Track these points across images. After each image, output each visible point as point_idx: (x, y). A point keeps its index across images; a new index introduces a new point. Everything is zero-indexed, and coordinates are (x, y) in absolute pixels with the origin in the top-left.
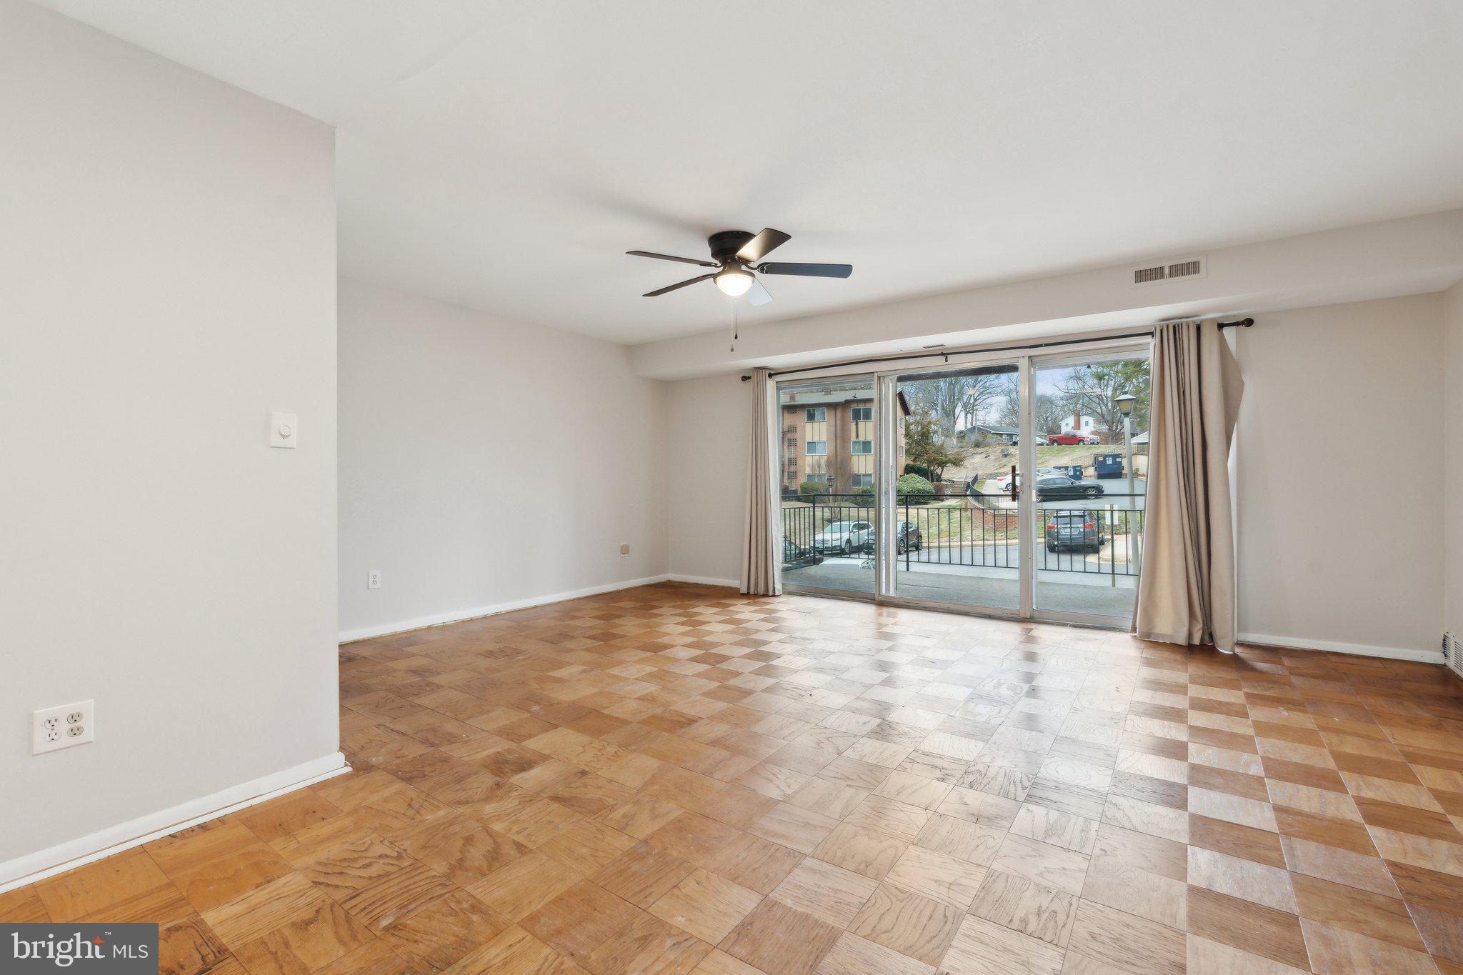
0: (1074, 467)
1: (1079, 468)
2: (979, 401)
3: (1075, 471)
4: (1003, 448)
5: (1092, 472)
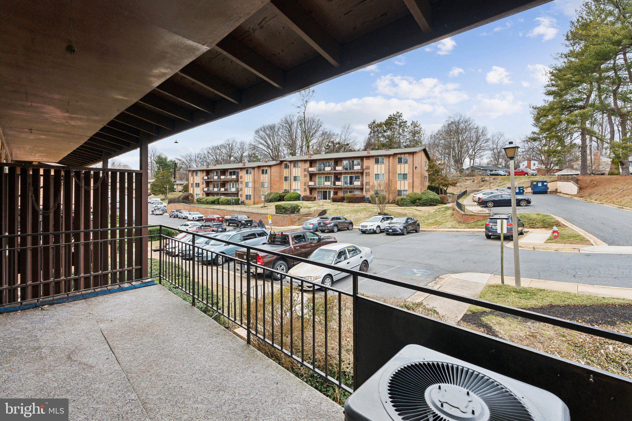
0: (519, 188)
1: (522, 188)
2: (477, 154)
3: (520, 190)
4: (483, 177)
5: (529, 190)
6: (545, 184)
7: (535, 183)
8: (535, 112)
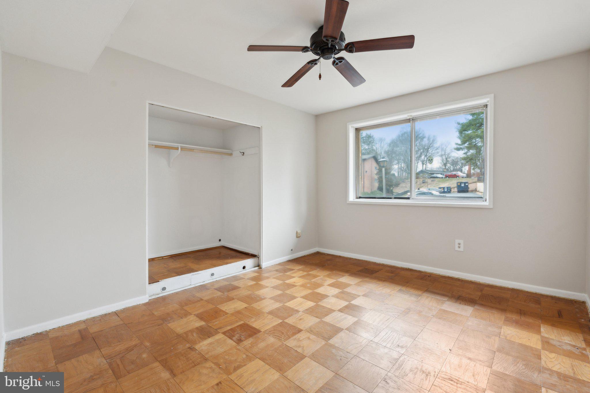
1: (449, 188)
5: (456, 190)
6: (467, 184)
7: (459, 184)
8: (459, 127)
